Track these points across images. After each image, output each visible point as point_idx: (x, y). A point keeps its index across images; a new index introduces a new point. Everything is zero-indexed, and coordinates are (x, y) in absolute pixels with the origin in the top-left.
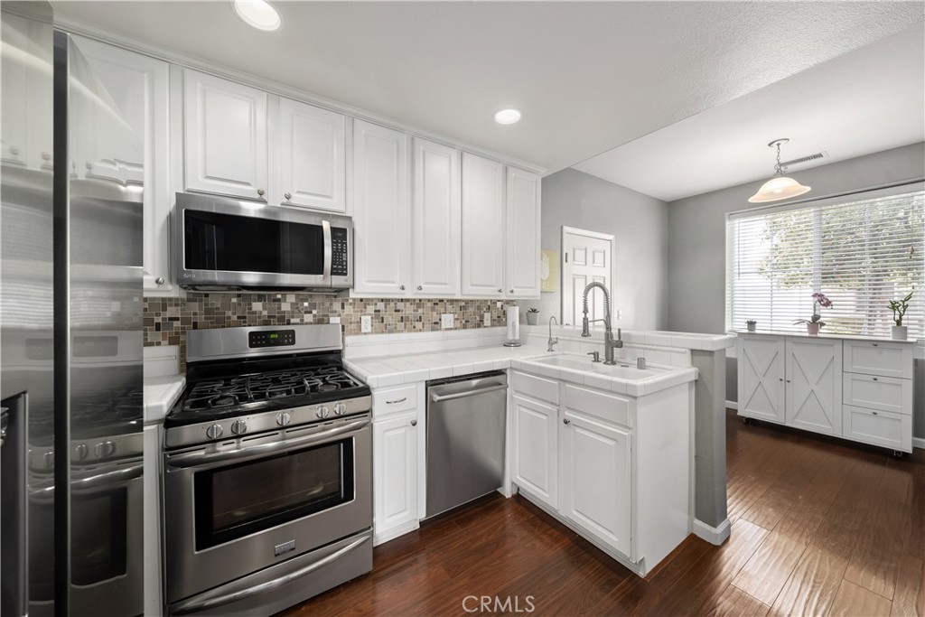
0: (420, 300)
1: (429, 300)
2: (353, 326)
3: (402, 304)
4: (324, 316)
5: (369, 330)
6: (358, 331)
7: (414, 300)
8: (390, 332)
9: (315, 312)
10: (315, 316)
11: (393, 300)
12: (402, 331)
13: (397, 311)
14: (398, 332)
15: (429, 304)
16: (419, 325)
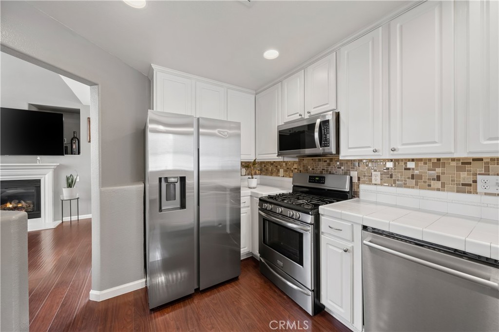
0: (439, 160)
1: (453, 160)
2: (366, 179)
3: (413, 163)
4: (347, 170)
5: (379, 182)
6: (370, 182)
7: (430, 160)
8: (399, 186)
9: (342, 168)
10: (342, 170)
11: (402, 160)
12: (413, 188)
13: (406, 169)
14: (409, 187)
15: (454, 164)
16: (438, 184)
